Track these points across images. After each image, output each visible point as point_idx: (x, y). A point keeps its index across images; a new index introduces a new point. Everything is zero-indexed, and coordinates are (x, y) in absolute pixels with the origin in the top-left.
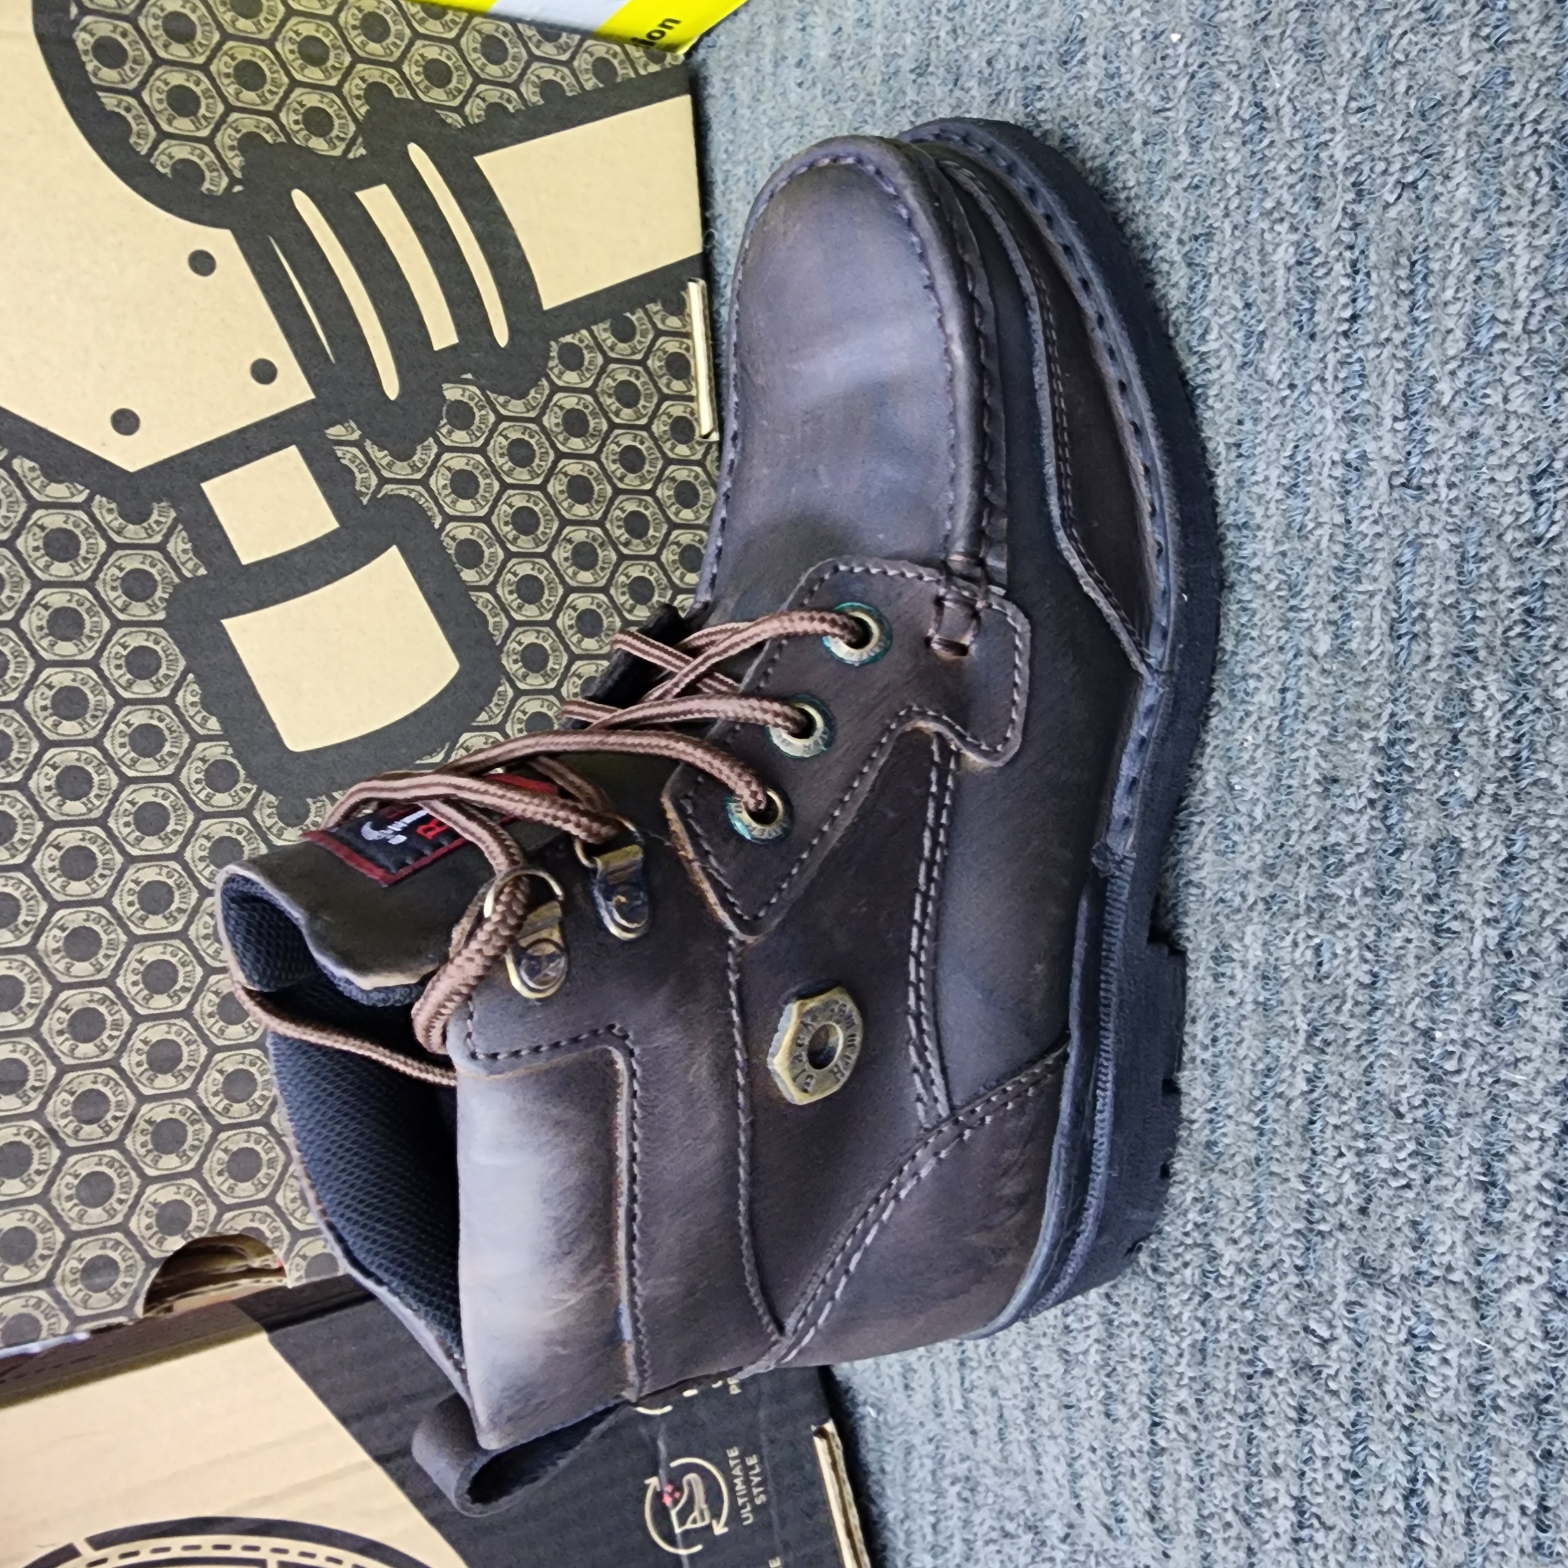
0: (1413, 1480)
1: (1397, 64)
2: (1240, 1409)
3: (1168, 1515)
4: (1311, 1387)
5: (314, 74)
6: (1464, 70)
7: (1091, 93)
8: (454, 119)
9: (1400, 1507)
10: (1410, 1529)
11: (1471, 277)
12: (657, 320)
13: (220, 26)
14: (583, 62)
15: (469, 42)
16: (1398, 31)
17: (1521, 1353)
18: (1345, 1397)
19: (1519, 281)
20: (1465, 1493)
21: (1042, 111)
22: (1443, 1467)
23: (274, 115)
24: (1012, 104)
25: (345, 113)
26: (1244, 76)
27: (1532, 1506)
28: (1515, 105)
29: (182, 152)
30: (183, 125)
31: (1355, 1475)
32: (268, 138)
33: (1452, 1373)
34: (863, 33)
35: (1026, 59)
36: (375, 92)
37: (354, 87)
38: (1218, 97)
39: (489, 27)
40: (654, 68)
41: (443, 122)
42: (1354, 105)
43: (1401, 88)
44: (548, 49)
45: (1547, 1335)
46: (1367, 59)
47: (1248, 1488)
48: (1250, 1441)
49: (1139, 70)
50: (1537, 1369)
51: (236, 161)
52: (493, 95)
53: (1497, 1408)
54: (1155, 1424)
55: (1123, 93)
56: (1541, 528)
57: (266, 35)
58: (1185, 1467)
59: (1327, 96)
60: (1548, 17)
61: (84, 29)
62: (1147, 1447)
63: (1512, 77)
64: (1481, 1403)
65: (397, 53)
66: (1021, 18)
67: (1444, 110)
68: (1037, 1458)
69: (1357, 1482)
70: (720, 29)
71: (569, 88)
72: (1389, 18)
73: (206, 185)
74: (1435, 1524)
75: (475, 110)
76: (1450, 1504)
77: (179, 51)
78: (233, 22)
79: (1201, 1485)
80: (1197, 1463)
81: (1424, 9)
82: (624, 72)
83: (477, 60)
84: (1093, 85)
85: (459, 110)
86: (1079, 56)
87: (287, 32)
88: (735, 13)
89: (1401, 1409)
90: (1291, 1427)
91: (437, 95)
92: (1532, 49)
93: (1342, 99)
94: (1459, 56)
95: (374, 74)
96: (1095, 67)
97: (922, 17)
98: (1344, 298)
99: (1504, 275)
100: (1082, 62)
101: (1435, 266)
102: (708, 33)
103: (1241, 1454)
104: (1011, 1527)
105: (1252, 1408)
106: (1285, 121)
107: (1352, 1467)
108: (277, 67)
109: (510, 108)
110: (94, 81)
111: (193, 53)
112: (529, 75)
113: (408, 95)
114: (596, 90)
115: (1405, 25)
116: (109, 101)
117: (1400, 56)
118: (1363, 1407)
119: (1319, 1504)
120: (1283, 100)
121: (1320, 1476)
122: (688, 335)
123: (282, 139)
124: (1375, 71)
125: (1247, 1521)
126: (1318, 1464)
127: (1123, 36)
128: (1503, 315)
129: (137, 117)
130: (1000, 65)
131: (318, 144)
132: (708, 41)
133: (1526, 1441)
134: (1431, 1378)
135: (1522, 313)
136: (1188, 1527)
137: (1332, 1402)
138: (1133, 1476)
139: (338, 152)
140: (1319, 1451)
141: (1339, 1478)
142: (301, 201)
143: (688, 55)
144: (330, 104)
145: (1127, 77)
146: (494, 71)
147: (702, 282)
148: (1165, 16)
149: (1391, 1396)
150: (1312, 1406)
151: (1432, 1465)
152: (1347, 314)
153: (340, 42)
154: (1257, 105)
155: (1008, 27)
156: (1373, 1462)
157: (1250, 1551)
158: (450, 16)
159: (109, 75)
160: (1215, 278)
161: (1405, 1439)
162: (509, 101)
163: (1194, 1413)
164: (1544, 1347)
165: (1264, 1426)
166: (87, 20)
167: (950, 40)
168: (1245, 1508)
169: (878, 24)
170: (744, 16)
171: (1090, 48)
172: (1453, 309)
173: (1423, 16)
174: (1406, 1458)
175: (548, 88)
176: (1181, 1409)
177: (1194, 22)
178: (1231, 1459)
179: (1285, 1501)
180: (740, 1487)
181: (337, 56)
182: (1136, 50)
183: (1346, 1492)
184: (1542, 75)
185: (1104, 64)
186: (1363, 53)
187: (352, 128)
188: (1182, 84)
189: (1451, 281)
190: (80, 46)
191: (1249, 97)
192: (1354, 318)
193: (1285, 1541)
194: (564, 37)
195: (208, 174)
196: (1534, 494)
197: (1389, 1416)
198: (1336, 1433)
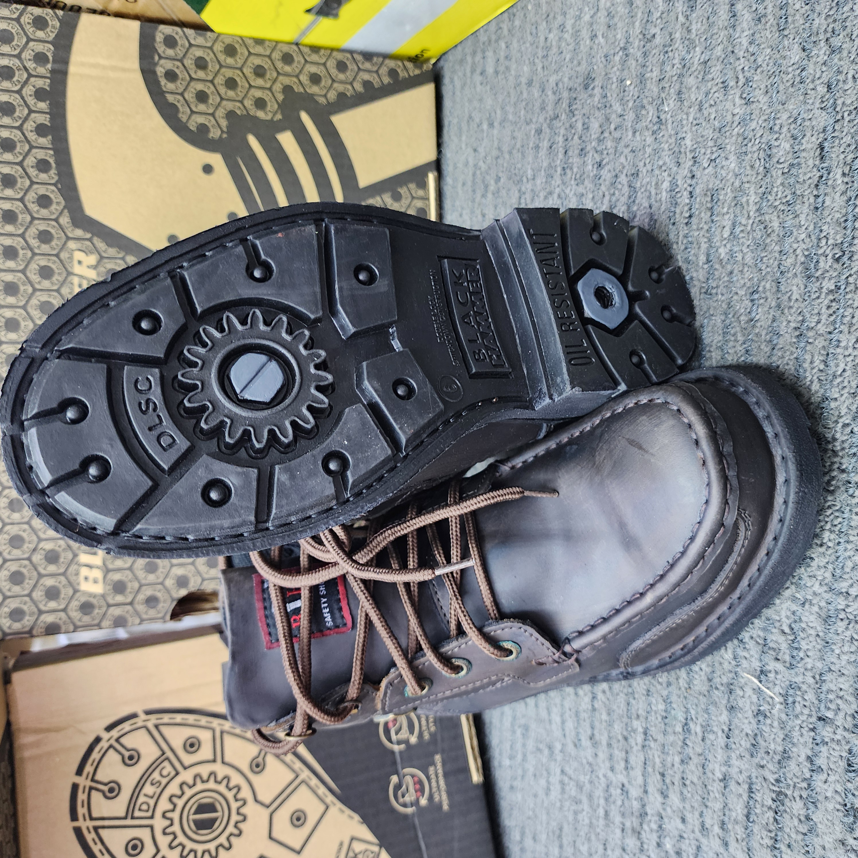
0: (687, 719)
1: (711, 105)
2: (625, 691)
3: (597, 737)
4: (653, 681)
5: (260, 82)
6: (736, 111)
7: (596, 104)
8: (322, 100)
9: (680, 730)
10: (684, 740)
11: (733, 204)
12: (413, 192)
13: (219, 62)
14: (384, 71)
15: (331, 64)
16: (712, 91)
17: (726, 665)
18: (665, 685)
19: (750, 208)
20: (704, 724)
21: (576, 109)
22: (697, 713)
23: (241, 102)
24: (564, 105)
25: (273, 100)
26: (655, 103)
27: (726, 729)
28: (753, 130)
29: (200, 120)
30: (202, 107)
31: (666, 718)
32: (239, 112)
33: (703, 673)
34: (507, 63)
35: (571, 85)
36: (287, 89)
37: (278, 87)
38: (644, 112)
39: (339, 56)
40: (417, 72)
41: (317, 102)
42: (695, 122)
43: (713, 117)
44: (368, 65)
45: (735, 658)
46: (701, 102)
47: (626, 725)
48: (628, 704)
49: (615, 96)
50: (731, 672)
51: (224, 123)
52: (340, 88)
53: (717, 688)
54: (594, 698)
55: (608, 105)
56: (753, 314)
57: (239, 65)
58: (604, 717)
59: (685, 117)
60: (767, 92)
61: (161, 66)
62: (590, 707)
63: (753, 117)
64: (711, 686)
65: (297, 71)
66: (570, 66)
67: (727, 129)
68: (549, 713)
69: (666, 721)
70: (450, 53)
71: (376, 83)
72: (709, 84)
73: (211, 135)
74: (693, 738)
75: (332, 96)
76: (699, 729)
77: (201, 74)
78: (225, 60)
79: (610, 724)
80: (609, 714)
81: (723, 83)
82: (402, 74)
83: (334, 72)
84: (596, 99)
85: (325, 96)
86: (592, 86)
87: (249, 63)
88: (456, 46)
89: (683, 689)
90: (644, 698)
91: (314, 89)
92: (761, 106)
93: (691, 119)
94: (734, 105)
95: (287, 81)
96: (597, 91)
97: (531, 59)
98: (686, 208)
99: (745, 205)
100: (593, 89)
101: (721, 197)
102: (444, 54)
103: (625, 710)
104: (541, 746)
105: (630, 690)
106: (669, 126)
107: (664, 714)
108: (244, 80)
109: (348, 94)
110: (164, 89)
111: (207, 75)
112: (358, 78)
113: (302, 90)
114: (389, 83)
115: (715, 89)
116: (170, 98)
117: (713, 103)
118: (670, 689)
119: (653, 731)
120: (669, 116)
121: (653, 719)
122: (428, 199)
123: (245, 113)
124: (704, 107)
125: (626, 739)
126: (653, 713)
127: (609, 78)
128: (744, 222)
129: (182, 105)
130: (560, 85)
131: (261, 114)
132: (444, 57)
133: (724, 702)
134: (696, 676)
135: (751, 221)
136: (604, 742)
137: (659, 687)
138: (584, 720)
139: (269, 118)
140: (654, 708)
141: (660, 719)
142: (253, 141)
143: (434, 64)
144: (266, 95)
145: (610, 99)
146: (341, 76)
147: (436, 174)
148: (626, 72)
149: (681, 684)
150: (653, 689)
151: (693, 712)
152: (687, 215)
153: (272, 67)
154: (659, 117)
155: (564, 69)
156: (673, 712)
157: (627, 752)
158: (322, 52)
159: (171, 86)
160: (639, 193)
161: (685, 702)
162: (348, 90)
163: (608, 693)
164: (734, 663)
165: (634, 699)
166: (162, 62)
167: (541, 71)
168: (625, 733)
169: (513, 60)
170: (459, 48)
171: (596, 83)
172: (726, 217)
173: (722, 85)
174: (684, 710)
175: (367, 84)
176: (604, 692)
177: (637, 76)
178: (621, 712)
179: (641, 730)
180: (424, 722)
181: (271, 74)
182: (614, 86)
183: (663, 725)
184: (763, 118)
185: (601, 91)
186: (699, 99)
187: (276, 106)
188: (630, 104)
189: (726, 205)
190: (159, 74)
191: (656, 114)
192: (690, 216)
193: (639, 747)
194: (375, 59)
195: (212, 130)
196: (752, 301)
197: (679, 692)
198: (660, 700)
